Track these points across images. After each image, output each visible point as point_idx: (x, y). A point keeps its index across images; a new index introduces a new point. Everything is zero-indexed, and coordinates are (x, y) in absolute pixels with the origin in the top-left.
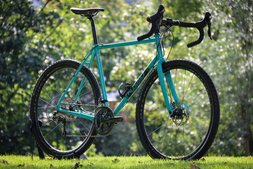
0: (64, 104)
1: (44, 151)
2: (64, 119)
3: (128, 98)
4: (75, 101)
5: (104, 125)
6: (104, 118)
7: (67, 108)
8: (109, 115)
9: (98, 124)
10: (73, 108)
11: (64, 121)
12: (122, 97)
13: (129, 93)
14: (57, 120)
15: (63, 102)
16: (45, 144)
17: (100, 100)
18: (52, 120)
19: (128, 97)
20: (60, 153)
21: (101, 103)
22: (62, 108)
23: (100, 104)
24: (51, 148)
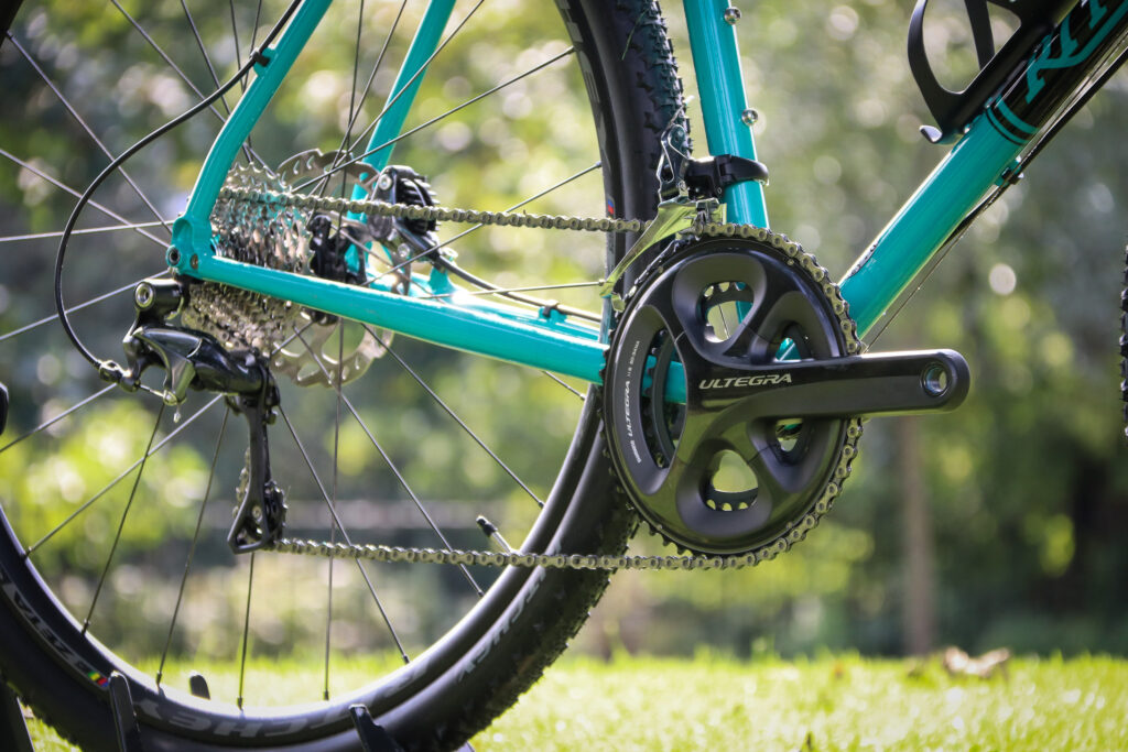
0: (257, 202)
1: (26, 703)
2: (250, 360)
3: (1025, 136)
4: (371, 173)
5: (729, 436)
6: (731, 363)
7: (287, 243)
8: (787, 328)
9: (646, 422)
10: (348, 243)
11: (256, 385)
12: (950, 128)
13: (1041, 74)
14: (182, 371)
15: (237, 181)
16: (43, 625)
17: (677, 159)
18: (127, 373)
19: (1023, 126)
20: (206, 724)
21: (692, 195)
22: (238, 248)
23: (681, 209)
24: (107, 667)
